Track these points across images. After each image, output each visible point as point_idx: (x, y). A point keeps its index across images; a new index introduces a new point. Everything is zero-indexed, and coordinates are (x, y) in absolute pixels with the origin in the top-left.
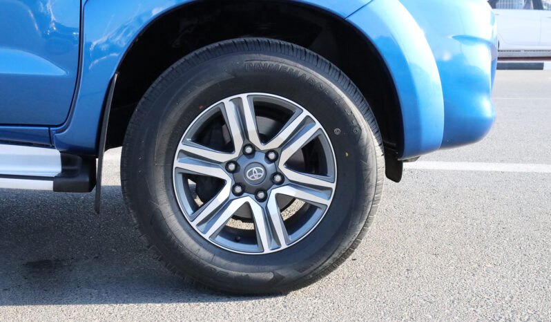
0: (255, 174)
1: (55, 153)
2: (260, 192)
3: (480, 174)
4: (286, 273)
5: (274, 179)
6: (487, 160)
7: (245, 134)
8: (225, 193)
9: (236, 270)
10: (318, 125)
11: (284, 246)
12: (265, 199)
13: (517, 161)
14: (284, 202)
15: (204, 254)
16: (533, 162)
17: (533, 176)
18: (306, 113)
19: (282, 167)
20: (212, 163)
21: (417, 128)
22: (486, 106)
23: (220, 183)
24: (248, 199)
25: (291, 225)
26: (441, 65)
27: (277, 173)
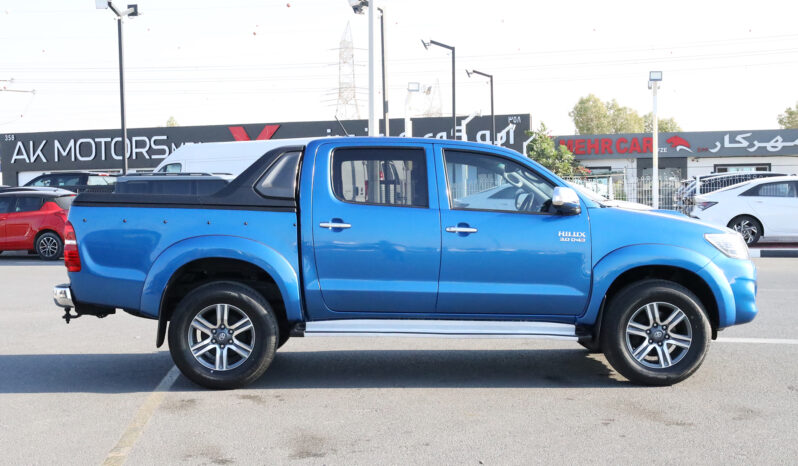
0: (658, 334)
1: (573, 326)
2: (660, 342)
3: (751, 344)
4: (673, 376)
5: (666, 337)
6: (755, 337)
7: (654, 318)
8: (646, 343)
9: (652, 374)
10: (684, 315)
11: (670, 365)
12: (662, 345)
13: (775, 337)
14: (669, 346)
15: (638, 368)
16: (786, 338)
17: (785, 345)
18: (679, 310)
19: (669, 332)
20: (640, 330)
21: (725, 316)
22: (753, 307)
23: (643, 339)
24: (655, 345)
25: (674, 355)
26: (732, 286)
27: (667, 334)
